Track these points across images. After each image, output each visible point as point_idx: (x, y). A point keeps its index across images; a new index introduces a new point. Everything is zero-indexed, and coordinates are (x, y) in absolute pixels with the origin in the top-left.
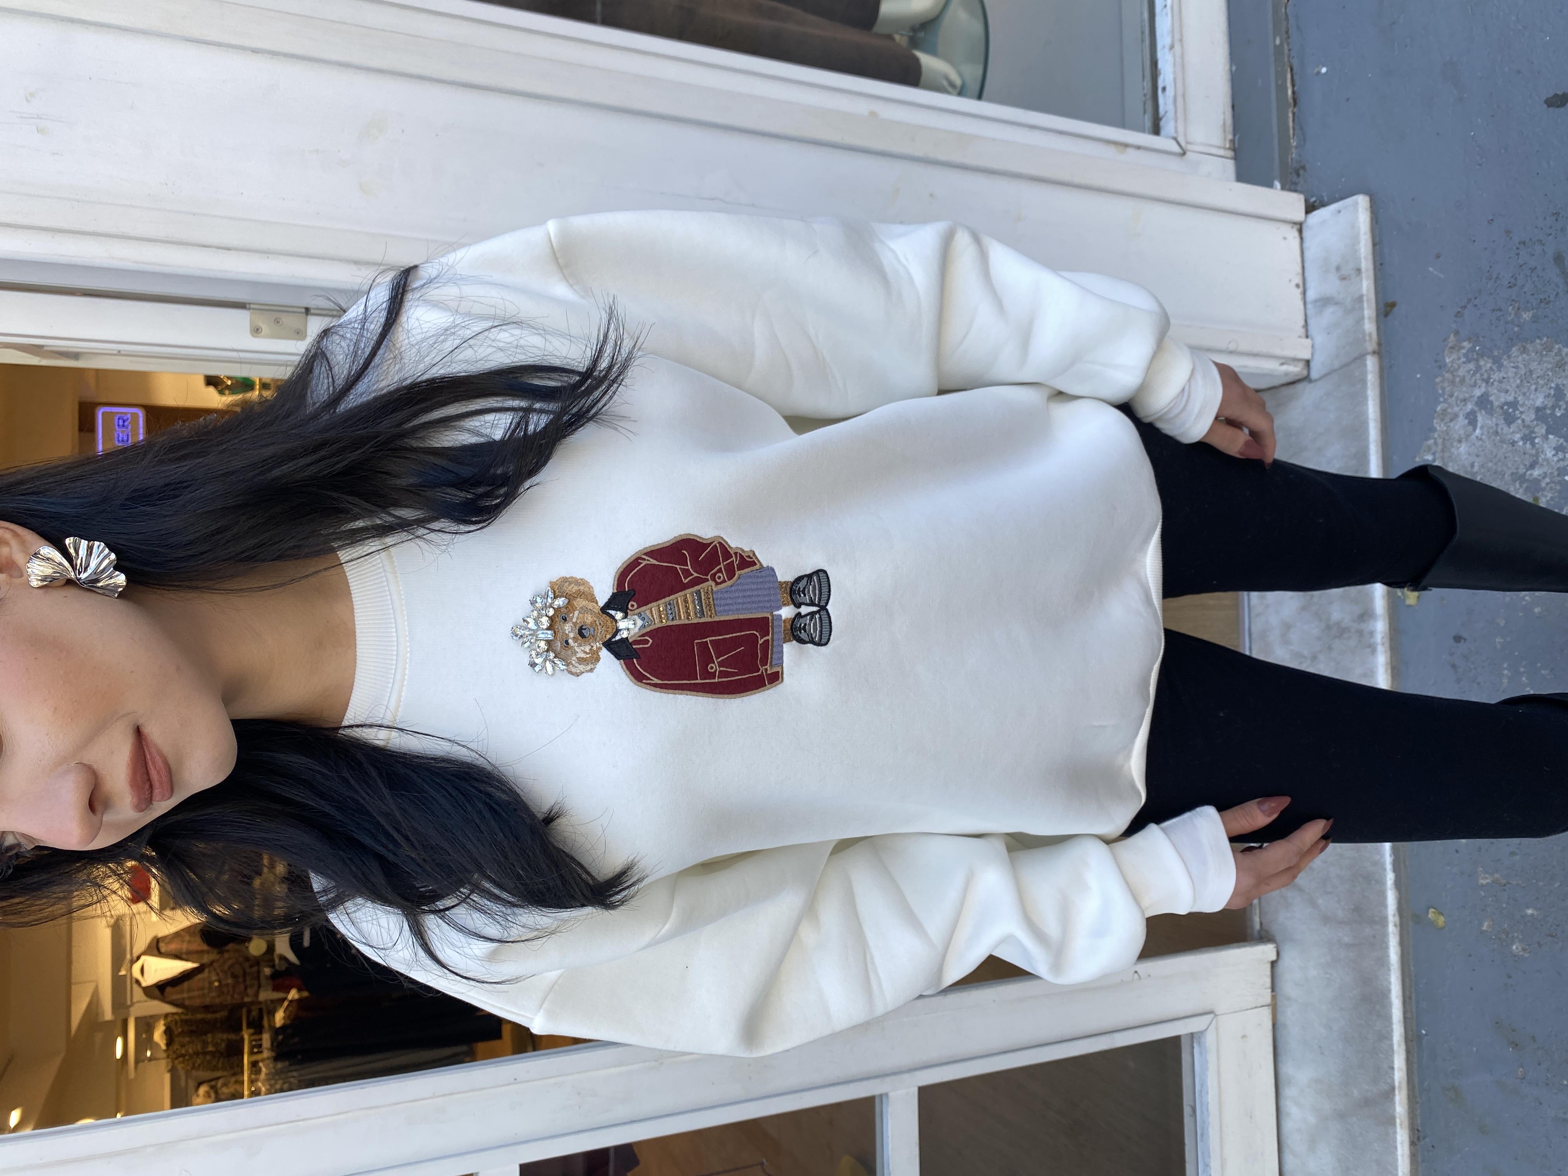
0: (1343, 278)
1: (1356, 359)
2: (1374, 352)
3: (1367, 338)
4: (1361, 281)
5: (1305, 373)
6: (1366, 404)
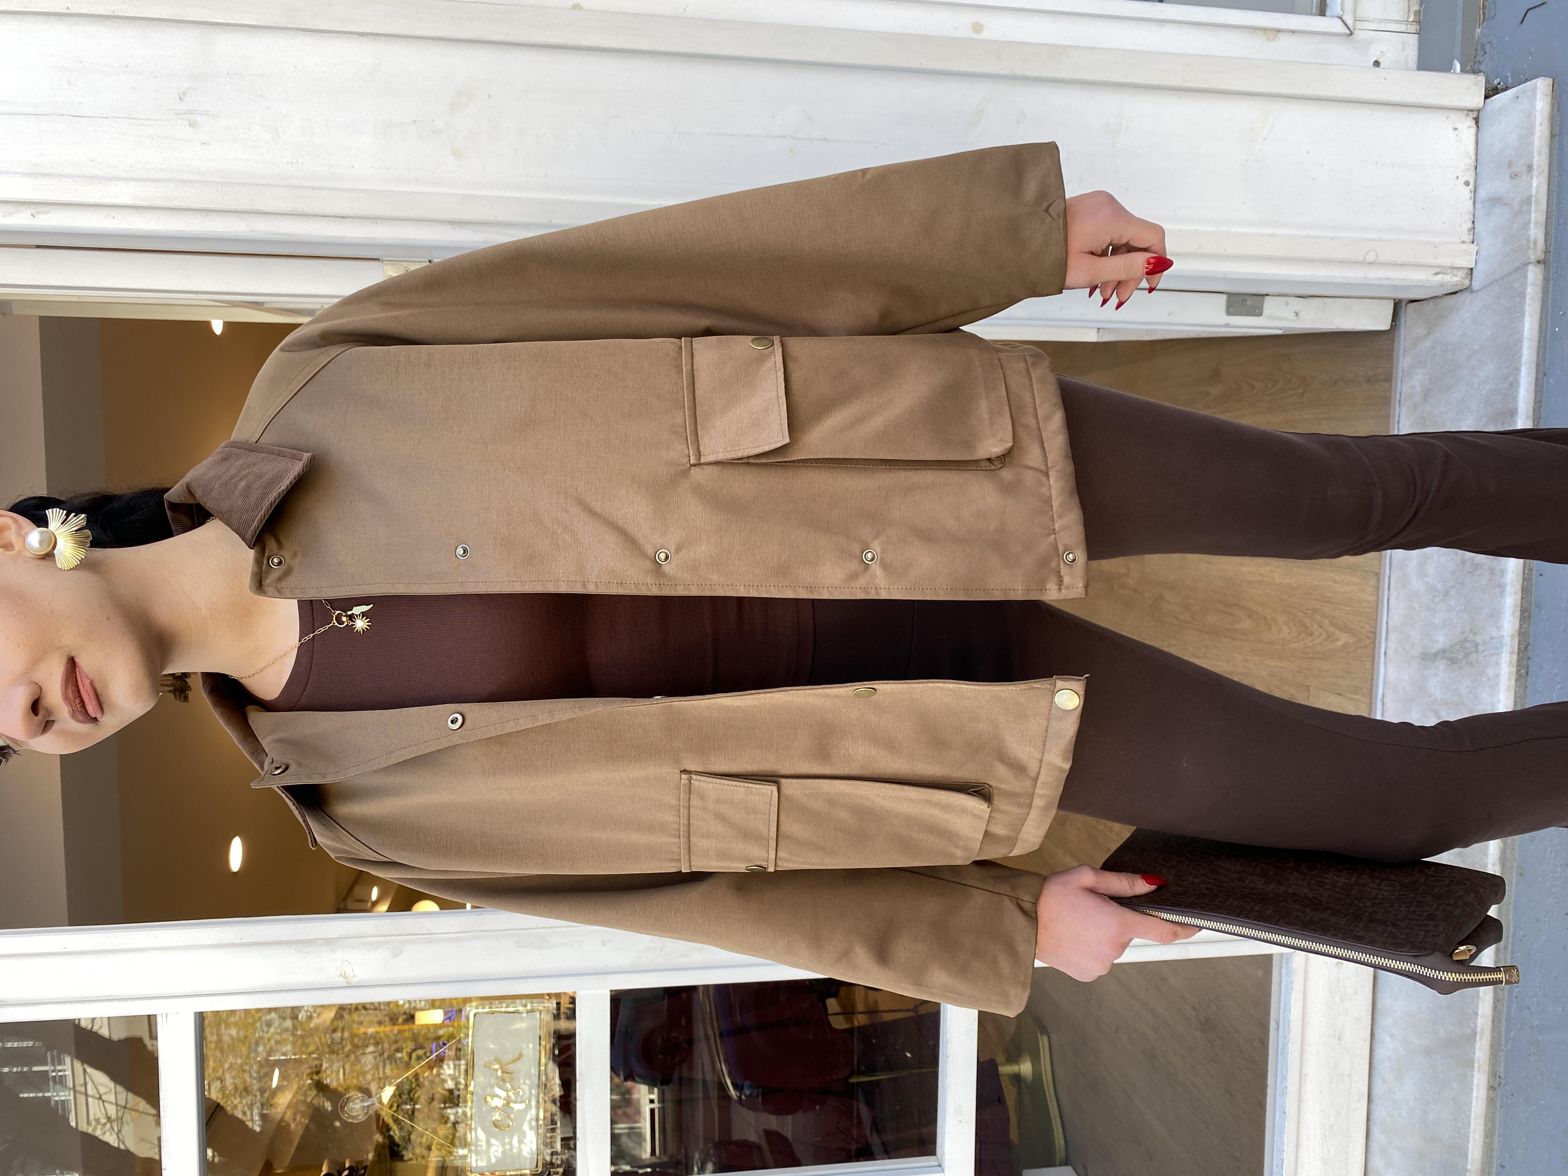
0: (1514, 176)
1: (1518, 269)
2: (1538, 262)
3: (1531, 245)
4: (1532, 178)
5: (1467, 282)
6: (1523, 321)
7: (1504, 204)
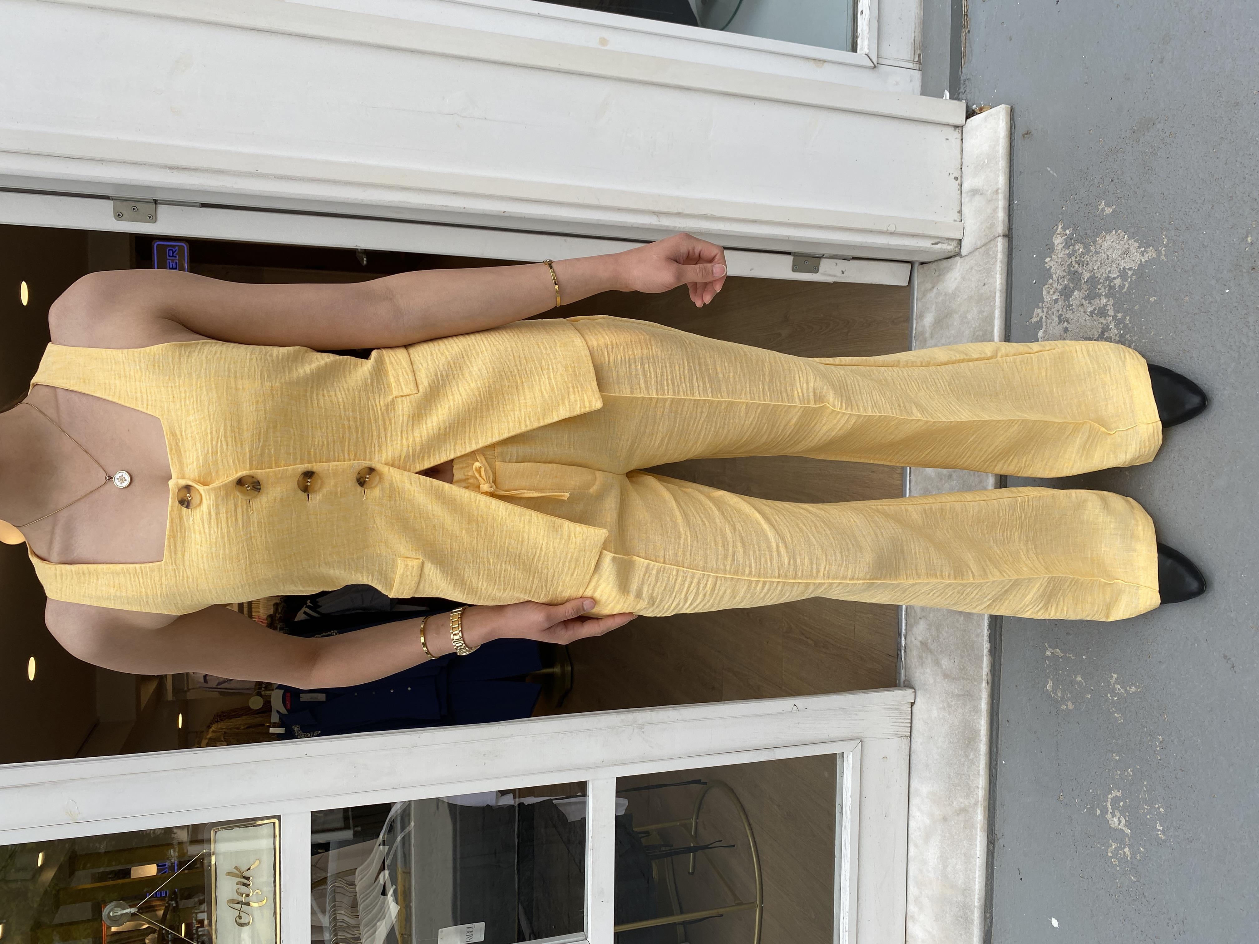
1: (990, 240)
2: (1004, 236)
3: (999, 223)
4: (998, 177)
5: (957, 250)
7: (981, 194)
